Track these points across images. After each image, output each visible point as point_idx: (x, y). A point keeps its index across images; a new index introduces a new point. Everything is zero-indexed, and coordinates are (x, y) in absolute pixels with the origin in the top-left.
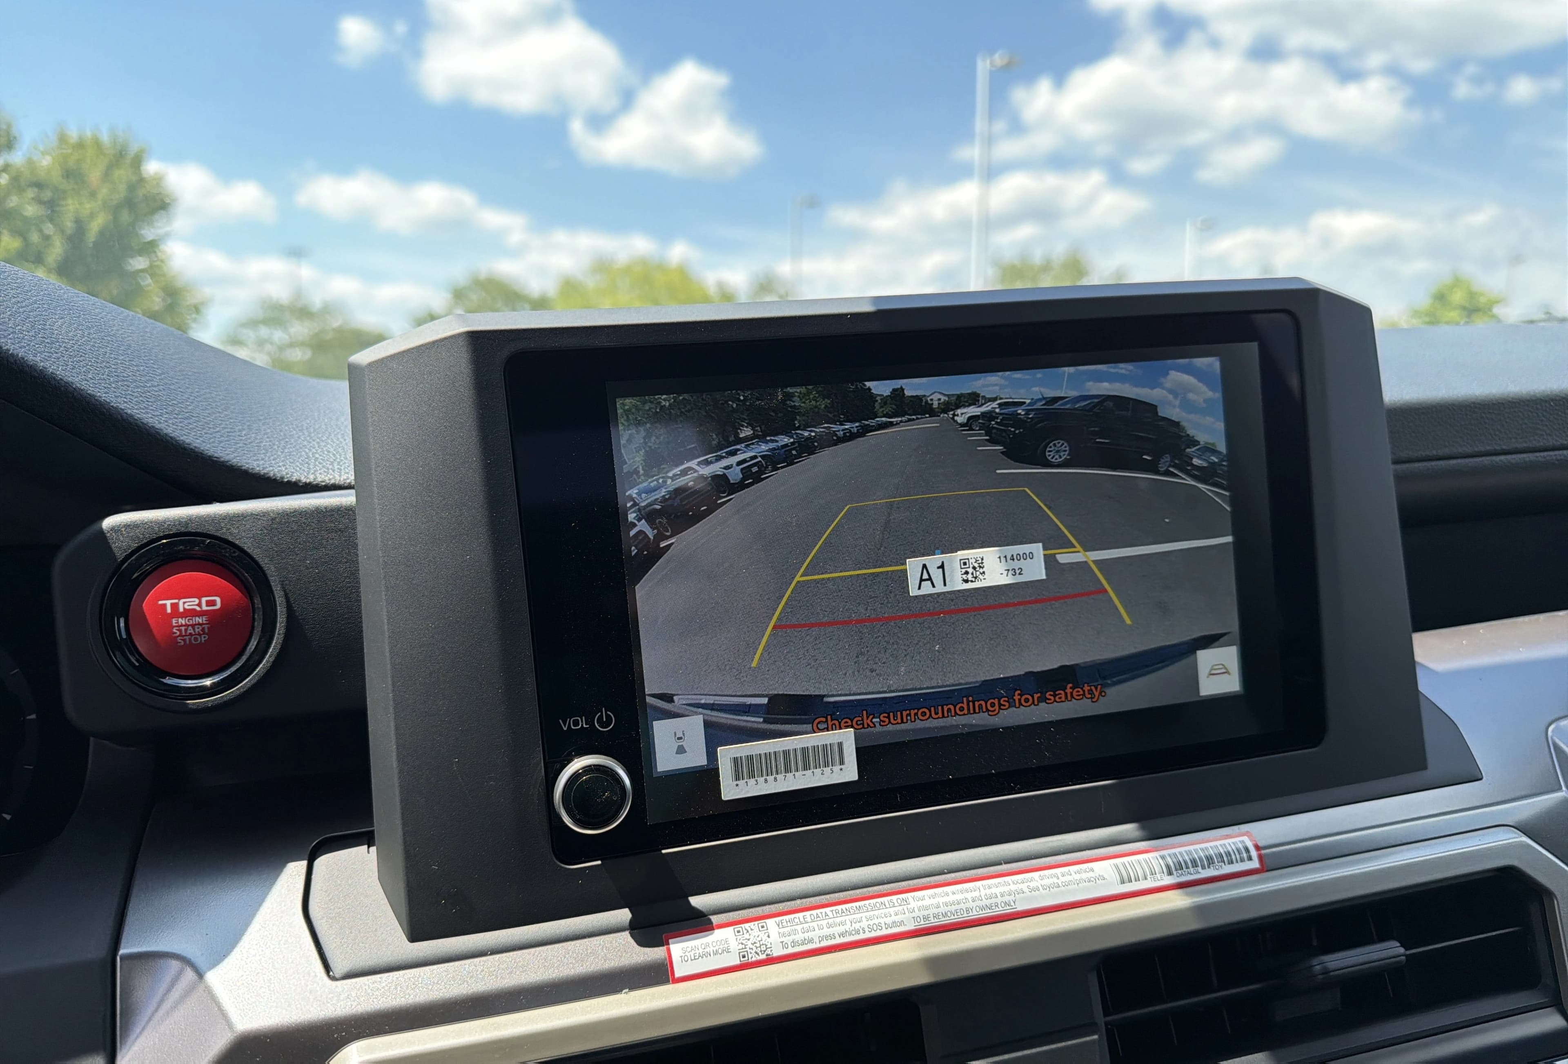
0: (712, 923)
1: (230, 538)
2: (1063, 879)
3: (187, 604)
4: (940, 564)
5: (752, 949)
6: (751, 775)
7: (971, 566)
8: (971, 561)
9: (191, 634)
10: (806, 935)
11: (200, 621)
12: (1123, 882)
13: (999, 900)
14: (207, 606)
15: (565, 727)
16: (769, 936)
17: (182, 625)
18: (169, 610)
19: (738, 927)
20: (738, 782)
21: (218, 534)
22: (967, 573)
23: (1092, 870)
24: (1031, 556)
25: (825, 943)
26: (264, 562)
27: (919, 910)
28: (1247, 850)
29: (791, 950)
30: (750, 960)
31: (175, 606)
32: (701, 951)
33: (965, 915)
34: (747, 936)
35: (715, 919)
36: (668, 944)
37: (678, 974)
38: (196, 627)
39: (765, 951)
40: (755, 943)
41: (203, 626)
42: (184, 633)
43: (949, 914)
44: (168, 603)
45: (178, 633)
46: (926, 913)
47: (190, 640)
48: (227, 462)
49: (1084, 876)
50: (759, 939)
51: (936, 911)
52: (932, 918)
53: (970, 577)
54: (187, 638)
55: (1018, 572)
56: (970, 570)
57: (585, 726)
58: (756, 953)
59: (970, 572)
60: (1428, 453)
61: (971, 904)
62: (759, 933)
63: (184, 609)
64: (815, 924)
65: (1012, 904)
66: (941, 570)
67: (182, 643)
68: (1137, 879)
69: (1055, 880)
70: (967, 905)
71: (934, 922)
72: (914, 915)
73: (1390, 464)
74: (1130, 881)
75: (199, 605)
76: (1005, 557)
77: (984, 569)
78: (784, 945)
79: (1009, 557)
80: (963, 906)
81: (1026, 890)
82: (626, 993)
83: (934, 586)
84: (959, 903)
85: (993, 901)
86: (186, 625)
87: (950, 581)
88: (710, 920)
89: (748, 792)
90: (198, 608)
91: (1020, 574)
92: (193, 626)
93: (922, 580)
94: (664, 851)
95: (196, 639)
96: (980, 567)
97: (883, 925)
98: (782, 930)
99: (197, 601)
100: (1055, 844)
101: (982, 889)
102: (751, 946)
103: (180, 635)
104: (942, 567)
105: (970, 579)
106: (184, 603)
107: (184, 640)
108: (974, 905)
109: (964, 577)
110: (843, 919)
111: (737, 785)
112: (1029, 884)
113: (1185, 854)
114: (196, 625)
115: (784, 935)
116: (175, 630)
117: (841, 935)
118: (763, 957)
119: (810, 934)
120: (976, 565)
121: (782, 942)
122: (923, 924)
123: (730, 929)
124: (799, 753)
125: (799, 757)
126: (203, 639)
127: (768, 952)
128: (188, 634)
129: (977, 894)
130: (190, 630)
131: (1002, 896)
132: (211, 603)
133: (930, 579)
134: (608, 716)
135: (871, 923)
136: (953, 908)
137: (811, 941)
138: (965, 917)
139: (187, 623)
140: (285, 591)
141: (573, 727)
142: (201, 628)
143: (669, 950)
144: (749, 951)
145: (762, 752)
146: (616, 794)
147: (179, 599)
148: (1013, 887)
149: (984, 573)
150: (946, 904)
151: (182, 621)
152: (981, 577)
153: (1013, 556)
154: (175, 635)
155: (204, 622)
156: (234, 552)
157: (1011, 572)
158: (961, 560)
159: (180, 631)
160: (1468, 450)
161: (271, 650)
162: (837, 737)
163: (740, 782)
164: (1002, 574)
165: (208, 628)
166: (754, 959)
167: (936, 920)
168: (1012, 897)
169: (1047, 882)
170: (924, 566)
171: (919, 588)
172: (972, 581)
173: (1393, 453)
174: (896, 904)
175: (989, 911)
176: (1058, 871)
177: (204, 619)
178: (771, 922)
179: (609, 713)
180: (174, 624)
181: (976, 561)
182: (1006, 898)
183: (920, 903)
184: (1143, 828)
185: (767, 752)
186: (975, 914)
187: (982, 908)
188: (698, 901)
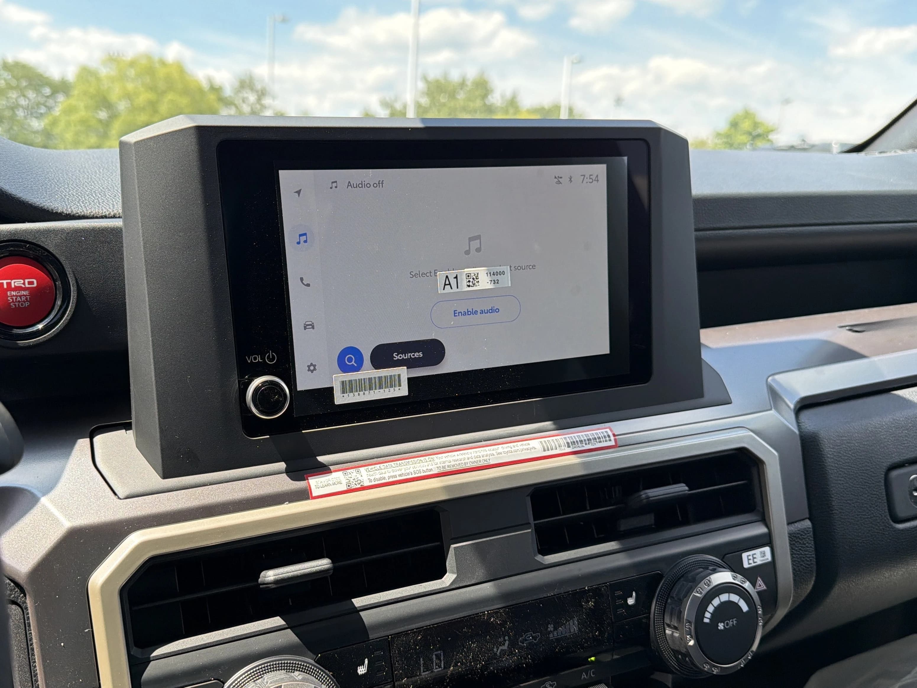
0: (330, 469)
1: (42, 244)
2: (513, 449)
3: (16, 283)
4: (455, 276)
5: (353, 482)
6: (351, 391)
7: (472, 278)
8: (472, 275)
9: (19, 302)
10: (381, 476)
11: (25, 294)
12: (545, 451)
13: (481, 459)
14: (29, 284)
15: (249, 360)
16: (361, 476)
17: (14, 296)
18: (5, 286)
19: (345, 472)
20: (344, 395)
21: (34, 241)
22: (469, 281)
23: (529, 444)
24: (503, 273)
25: (391, 480)
26: (62, 259)
27: (440, 464)
28: (609, 436)
29: (373, 483)
30: (352, 488)
31: (9, 284)
32: (326, 483)
33: (464, 466)
34: (350, 476)
35: (331, 467)
36: (308, 479)
37: (314, 494)
38: (22, 297)
39: (360, 483)
40: (354, 479)
41: (27, 297)
42: (15, 301)
43: (456, 465)
44: (5, 282)
45: (11, 300)
46: (444, 465)
47: (19, 305)
48: (20, 198)
49: (525, 447)
50: (357, 477)
51: (449, 464)
52: (447, 468)
53: (471, 284)
54: (17, 303)
55: (496, 282)
56: (471, 280)
57: (260, 360)
58: (355, 484)
59: (471, 281)
60: (715, 226)
61: (466, 461)
62: (357, 474)
63: (15, 286)
64: (386, 470)
65: (488, 460)
66: (456, 279)
67: (14, 307)
68: (552, 449)
69: (510, 449)
70: (465, 461)
71: (448, 469)
72: (437, 466)
73: (693, 230)
74: (548, 450)
75: (24, 284)
76: (490, 273)
77: (479, 280)
78: (370, 481)
79: (492, 274)
80: (462, 461)
81: (495, 454)
82: (287, 504)
83: (451, 288)
84: (461, 460)
85: (479, 459)
86: (16, 296)
87: (460, 286)
88: (329, 468)
89: (349, 400)
90: (23, 286)
91: (497, 283)
92: (20, 296)
93: (445, 285)
94: (303, 431)
95: (22, 305)
96: (476, 278)
97: (422, 471)
98: (368, 473)
99: (22, 281)
100: (510, 432)
101: (472, 453)
102: (353, 481)
103: (13, 302)
104: (456, 277)
105: (471, 285)
106: (15, 282)
107: (15, 305)
108: (469, 461)
109: (468, 284)
110: (401, 467)
111: (343, 396)
112: (497, 451)
113: (577, 437)
114: (22, 296)
115: (370, 475)
116: (9, 299)
117: (400, 475)
118: (359, 486)
119: (384, 475)
120: (474, 277)
121: (369, 479)
122: (442, 470)
123: (341, 472)
124: (377, 380)
125: (377, 381)
126: (27, 305)
127: (362, 484)
128: (17, 301)
129: (470, 456)
130: (19, 299)
131: (483, 457)
132: (30, 283)
133: (450, 284)
134: (273, 355)
135: (415, 470)
136: (458, 463)
137: (384, 478)
138: (464, 467)
139: (17, 294)
140: (75, 277)
141: (253, 361)
142: (25, 298)
143: (309, 483)
144: (352, 483)
145: (357, 378)
146: (282, 397)
147: (12, 280)
148: (489, 453)
149: (478, 281)
150: (454, 461)
151: (14, 293)
152: (477, 284)
153: (494, 273)
154: (9, 301)
155: (27, 294)
156: (44, 253)
157: (493, 282)
158: (466, 274)
159: (13, 299)
160: (736, 224)
161: (68, 312)
162: (397, 371)
163: (346, 395)
164: (488, 283)
165: (30, 298)
166: (354, 487)
167: (449, 469)
168: (488, 457)
169: (506, 450)
170: (447, 277)
171: (444, 289)
172: (472, 286)
173: (695, 225)
174: (428, 461)
175: (476, 464)
176: (512, 444)
177: (27, 292)
178: (362, 469)
179: (273, 353)
180: (9, 295)
181: (475, 275)
182: (485, 458)
183: (441, 460)
184: (555, 424)
185: (360, 378)
186: (469, 466)
187: (473, 463)
188: (321, 459)
